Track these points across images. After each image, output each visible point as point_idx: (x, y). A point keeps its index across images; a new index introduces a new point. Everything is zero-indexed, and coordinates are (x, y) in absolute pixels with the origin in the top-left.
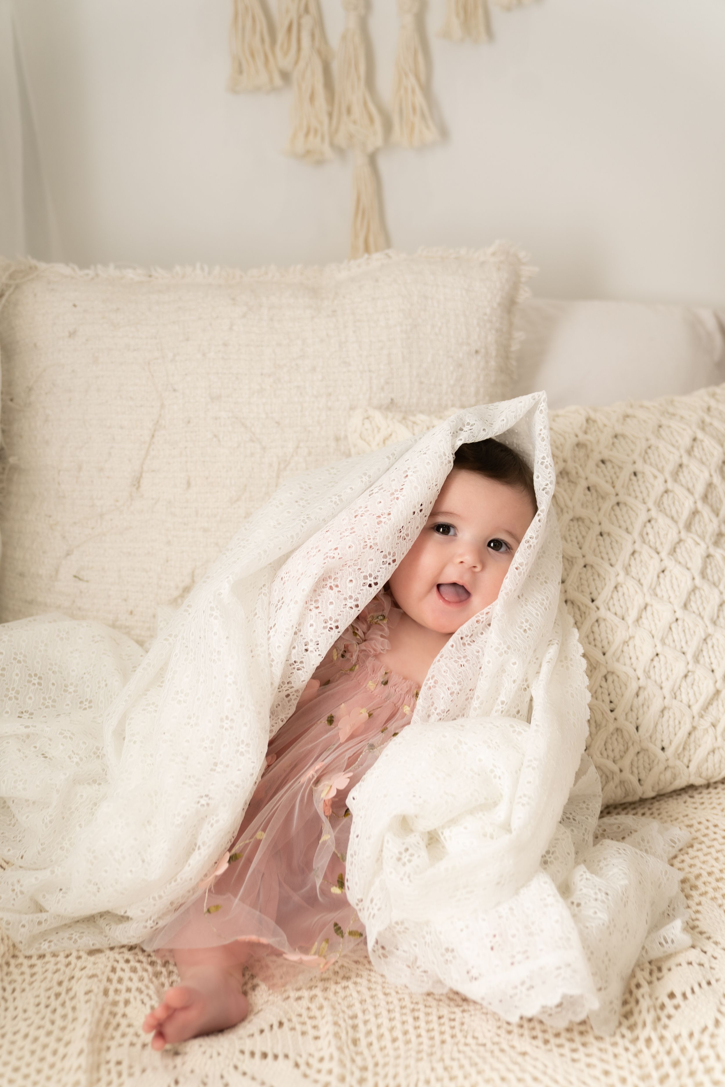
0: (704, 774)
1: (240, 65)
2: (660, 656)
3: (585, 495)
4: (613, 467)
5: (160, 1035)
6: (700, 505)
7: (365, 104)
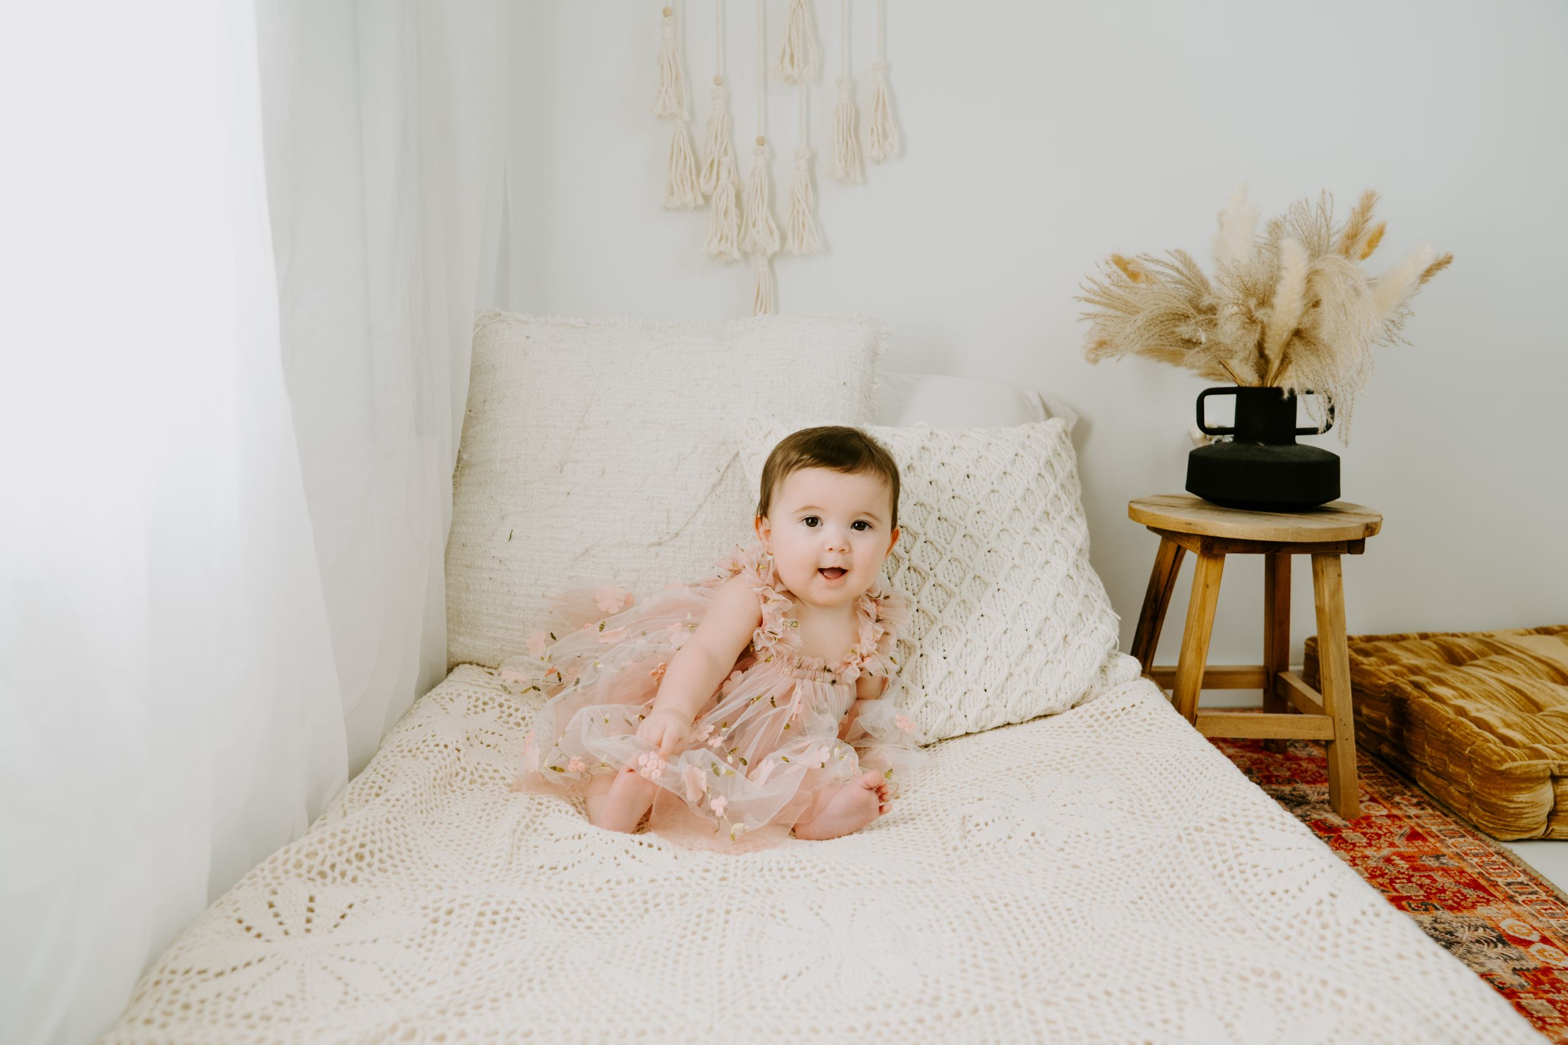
0: (1018, 714)
1: (672, 187)
2: (985, 617)
3: (928, 487)
4: (951, 470)
7: (767, 221)
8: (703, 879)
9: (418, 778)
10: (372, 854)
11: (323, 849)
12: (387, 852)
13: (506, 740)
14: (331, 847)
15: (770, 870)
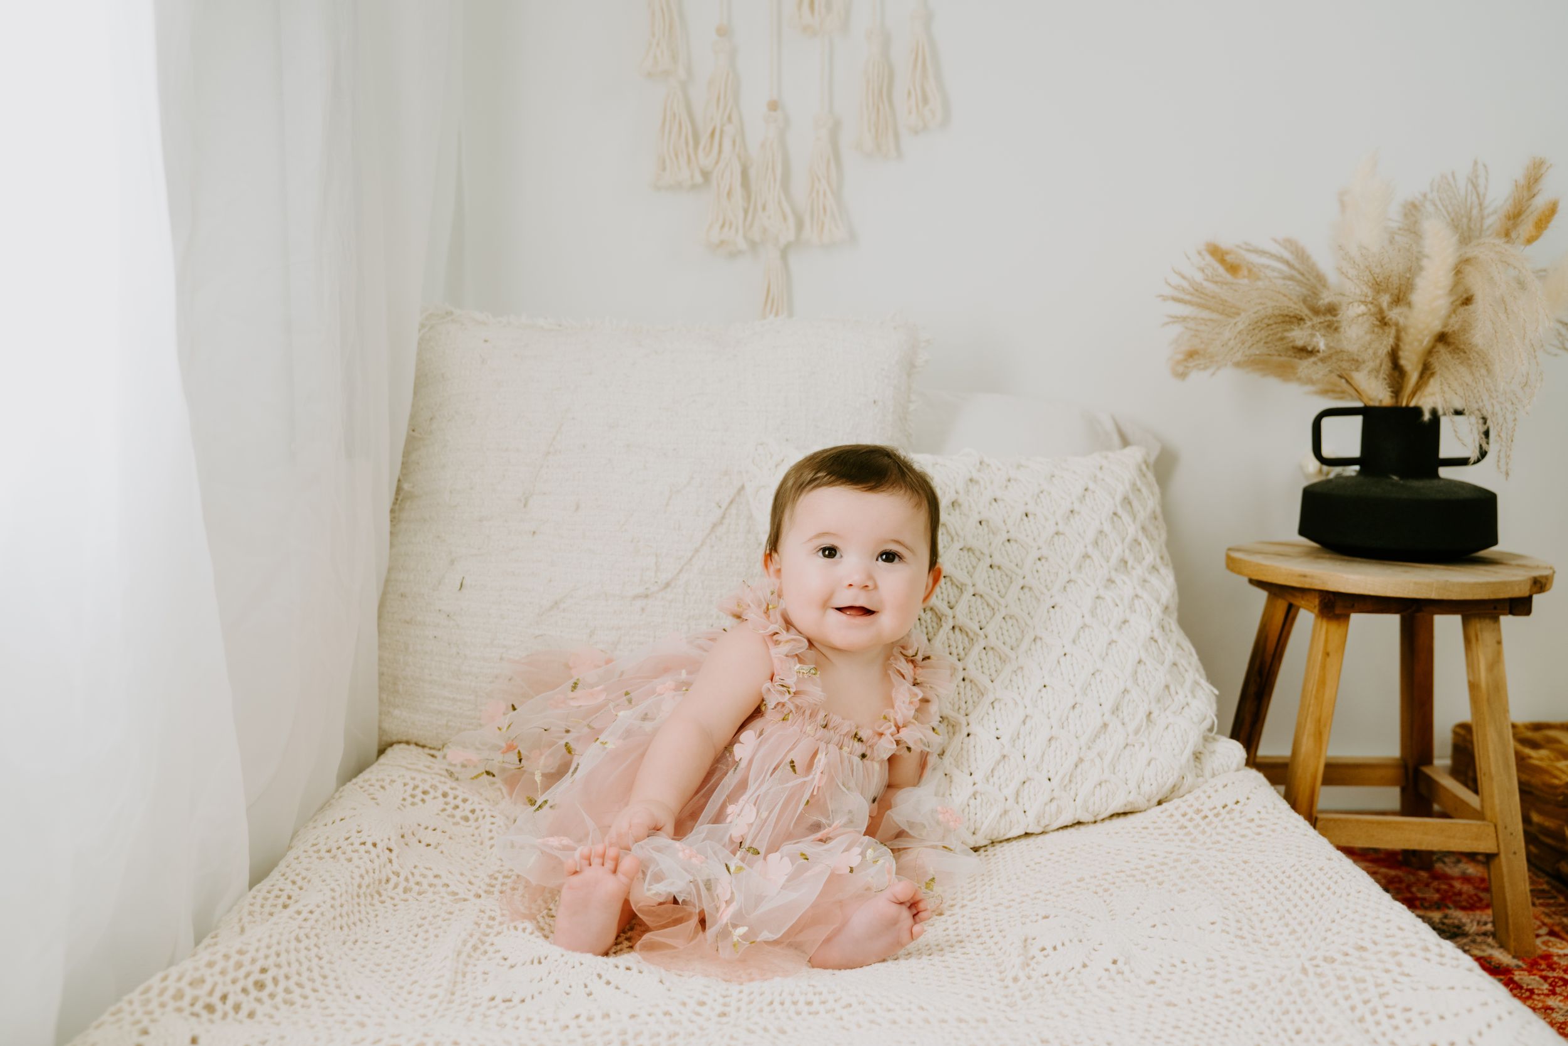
0: (1091, 809)
1: (664, 162)
2: (1047, 688)
3: (977, 528)
4: (1005, 506)
7: (780, 203)
8: (698, 1014)
9: (339, 885)
10: (275, 981)
11: (212, 975)
12: (295, 978)
13: (450, 838)
14: (223, 973)
15: (782, 1004)
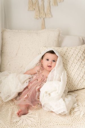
1: (29, 8)
2: (75, 75)
4: (70, 54)
5: (18, 115)
6: (80, 58)
